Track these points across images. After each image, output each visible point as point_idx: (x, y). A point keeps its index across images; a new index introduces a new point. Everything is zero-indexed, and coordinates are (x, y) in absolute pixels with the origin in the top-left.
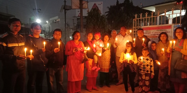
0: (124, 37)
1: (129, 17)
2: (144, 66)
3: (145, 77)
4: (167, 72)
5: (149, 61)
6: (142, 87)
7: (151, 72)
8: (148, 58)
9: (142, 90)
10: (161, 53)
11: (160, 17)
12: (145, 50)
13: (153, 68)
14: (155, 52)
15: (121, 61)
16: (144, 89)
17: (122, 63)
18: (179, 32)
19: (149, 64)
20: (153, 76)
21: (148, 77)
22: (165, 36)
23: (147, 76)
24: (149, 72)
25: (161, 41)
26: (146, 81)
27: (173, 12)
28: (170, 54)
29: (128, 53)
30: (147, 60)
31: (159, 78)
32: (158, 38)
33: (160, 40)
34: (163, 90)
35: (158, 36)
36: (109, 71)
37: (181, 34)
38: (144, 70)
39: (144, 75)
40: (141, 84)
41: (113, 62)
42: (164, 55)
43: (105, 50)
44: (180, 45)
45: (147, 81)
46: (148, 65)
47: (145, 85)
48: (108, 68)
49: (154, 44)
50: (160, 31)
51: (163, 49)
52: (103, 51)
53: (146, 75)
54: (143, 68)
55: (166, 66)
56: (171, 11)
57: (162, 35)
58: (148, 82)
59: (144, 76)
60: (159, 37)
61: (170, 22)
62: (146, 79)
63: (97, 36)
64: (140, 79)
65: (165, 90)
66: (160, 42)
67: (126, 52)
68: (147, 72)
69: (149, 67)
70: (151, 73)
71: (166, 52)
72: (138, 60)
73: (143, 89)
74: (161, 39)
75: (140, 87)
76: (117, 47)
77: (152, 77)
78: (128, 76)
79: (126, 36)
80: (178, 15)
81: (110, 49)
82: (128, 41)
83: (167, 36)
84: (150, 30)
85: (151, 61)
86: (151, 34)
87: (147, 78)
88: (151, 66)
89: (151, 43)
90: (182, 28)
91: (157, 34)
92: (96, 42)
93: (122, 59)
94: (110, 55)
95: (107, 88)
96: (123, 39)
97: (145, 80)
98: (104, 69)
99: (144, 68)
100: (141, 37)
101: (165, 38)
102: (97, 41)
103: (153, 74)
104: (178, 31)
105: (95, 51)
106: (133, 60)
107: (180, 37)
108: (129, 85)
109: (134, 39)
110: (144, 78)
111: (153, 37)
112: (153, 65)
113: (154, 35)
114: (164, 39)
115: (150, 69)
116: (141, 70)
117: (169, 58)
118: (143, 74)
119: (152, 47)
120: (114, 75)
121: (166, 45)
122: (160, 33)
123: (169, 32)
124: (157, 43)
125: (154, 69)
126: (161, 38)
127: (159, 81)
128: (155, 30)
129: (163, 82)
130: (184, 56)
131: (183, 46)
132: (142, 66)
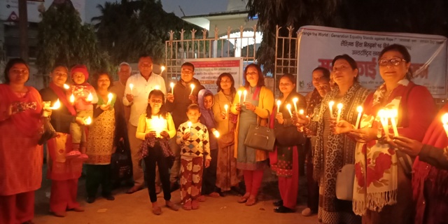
0: (147, 80)
1: (153, 37)
2: (191, 141)
3: (193, 166)
5: (201, 132)
6: (185, 187)
7: (205, 154)
8: (199, 125)
9: (185, 196)
10: (221, 115)
11: (219, 42)
12: (194, 107)
13: (208, 145)
14: (211, 111)
15: (141, 134)
16: (189, 193)
17: (144, 139)
18: (251, 74)
19: (201, 138)
20: (209, 162)
21: (198, 166)
22: (229, 80)
23: (197, 164)
24: (201, 155)
25: (223, 91)
26: (194, 175)
27: (241, 35)
28: (237, 115)
29: (155, 115)
30: (198, 129)
32: (216, 84)
33: (220, 89)
34: (225, 189)
35: (216, 80)
36: (110, 160)
37: (255, 77)
38: (191, 152)
39: (190, 161)
40: (184, 181)
41: (122, 139)
42: (226, 118)
43: (102, 111)
44: (254, 97)
45: (196, 173)
46: (198, 141)
47: (193, 184)
48: (109, 153)
49: (209, 98)
50: (220, 70)
51: (226, 107)
52: (97, 112)
53: (195, 161)
56: (239, 33)
57: (224, 79)
58: (198, 176)
59: (191, 164)
60: (218, 83)
61: (238, 54)
62: (194, 171)
63: (79, 74)
64: (183, 171)
65: (229, 189)
66: (221, 92)
68: (196, 156)
69: (201, 143)
70: (204, 157)
71: (230, 113)
73: (187, 193)
74: (222, 87)
75: (183, 189)
76: (132, 103)
77: (208, 165)
78: (157, 169)
79: (151, 77)
80: (251, 42)
81: (114, 107)
83: (232, 81)
84: (200, 67)
85: (205, 132)
86: (203, 76)
87: (197, 168)
88: (205, 143)
89: (203, 94)
90: (257, 66)
91: (214, 78)
92: (76, 90)
93: (142, 130)
94: (114, 121)
95: (105, 202)
96: (145, 85)
97: (192, 172)
98: (100, 156)
99: (192, 146)
100: (186, 80)
101: (229, 85)
102: (80, 88)
103: (209, 157)
104: (250, 70)
105: (73, 112)
106: (166, 130)
107: (253, 83)
109: (172, 85)
110: (190, 168)
111: (207, 83)
112: (208, 140)
113: (209, 78)
114: (226, 86)
115: (204, 148)
116: (184, 151)
117: (235, 125)
118: (188, 160)
119: (205, 104)
120: (123, 169)
121: (230, 98)
122: (218, 76)
123: (236, 73)
124: (214, 94)
125: (210, 147)
126: (222, 84)
127: (218, 172)
128: (211, 68)
129: (225, 174)
130: (261, 119)
131: (258, 100)
132: (187, 143)
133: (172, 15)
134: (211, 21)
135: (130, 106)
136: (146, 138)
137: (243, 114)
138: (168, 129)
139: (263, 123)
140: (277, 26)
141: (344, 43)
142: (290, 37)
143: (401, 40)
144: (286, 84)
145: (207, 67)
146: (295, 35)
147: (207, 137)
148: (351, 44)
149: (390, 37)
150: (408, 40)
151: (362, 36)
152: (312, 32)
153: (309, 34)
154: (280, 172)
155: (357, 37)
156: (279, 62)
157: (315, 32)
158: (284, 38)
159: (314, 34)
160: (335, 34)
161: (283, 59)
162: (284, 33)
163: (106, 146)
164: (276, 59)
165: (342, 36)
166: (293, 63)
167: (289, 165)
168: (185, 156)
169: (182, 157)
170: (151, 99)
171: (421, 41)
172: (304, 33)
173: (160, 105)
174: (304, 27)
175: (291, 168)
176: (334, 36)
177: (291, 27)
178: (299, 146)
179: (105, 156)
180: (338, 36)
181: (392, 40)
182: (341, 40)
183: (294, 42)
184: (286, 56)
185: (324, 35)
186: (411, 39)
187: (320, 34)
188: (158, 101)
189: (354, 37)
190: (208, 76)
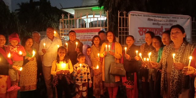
2: (81, 74)
3: (83, 87)
5: (86, 68)
7: (89, 80)
10: (96, 59)
14: (89, 57)
15: (54, 72)
17: (56, 75)
18: (110, 36)
20: (91, 84)
21: (85, 87)
23: (84, 87)
24: (87, 81)
25: (95, 45)
26: (83, 93)
29: (61, 61)
30: (84, 67)
38: (81, 80)
39: (81, 85)
40: (78, 96)
41: (41, 74)
42: (99, 60)
43: (29, 61)
46: (85, 73)
47: (83, 97)
48: (35, 83)
50: (89, 34)
52: (26, 61)
53: (84, 85)
54: (80, 77)
55: (100, 71)
58: (85, 93)
62: (83, 90)
63: (15, 41)
64: (78, 91)
68: (84, 82)
72: (74, 69)
76: (45, 53)
77: (90, 86)
79: (54, 39)
82: (58, 46)
84: (79, 32)
85: (88, 68)
86: (81, 37)
87: (85, 88)
88: (88, 74)
92: (12, 49)
93: (55, 70)
94: (36, 65)
96: (51, 43)
97: (82, 91)
98: (30, 86)
99: (81, 77)
100: (73, 40)
102: (15, 48)
103: (91, 82)
104: (109, 34)
107: (111, 41)
110: (81, 89)
112: (89, 73)
113: (84, 38)
115: (88, 77)
116: (78, 80)
117: (102, 63)
118: (80, 85)
121: (99, 49)
125: (91, 76)
127: (94, 88)
128: (85, 33)
129: (97, 89)
132: (79, 75)
136: (57, 75)
138: (69, 68)
140: (119, 11)
141: (149, 19)
142: (125, 17)
143: (173, 18)
145: (83, 32)
146: (127, 16)
147: (89, 71)
148: (152, 20)
149: (168, 17)
150: (176, 18)
151: (156, 16)
152: (135, 14)
153: (133, 15)
154: (127, 86)
155: (155, 17)
157: (136, 14)
158: (122, 17)
159: (135, 15)
160: (145, 15)
161: (122, 28)
162: (122, 14)
163: (33, 79)
164: (119, 28)
165: (148, 16)
166: (127, 30)
167: (132, 83)
168: (79, 83)
169: (77, 83)
170: (59, 52)
171: (181, 18)
172: (131, 15)
173: (64, 55)
174: (131, 12)
175: (133, 85)
176: (145, 16)
177: (125, 12)
179: (33, 85)
180: (147, 16)
181: (169, 18)
182: (147, 18)
183: (127, 20)
184: (123, 26)
185: (140, 15)
186: (177, 17)
187: (138, 15)
188: (64, 53)
189: (153, 17)
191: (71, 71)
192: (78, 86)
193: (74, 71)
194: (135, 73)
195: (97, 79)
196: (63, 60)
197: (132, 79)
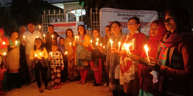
1: (38, 12)
3: (56, 70)
4: (74, 63)
5: (59, 55)
6: (54, 80)
7: (61, 64)
8: (58, 52)
9: (54, 83)
10: (68, 47)
12: (54, 45)
13: (62, 60)
14: (63, 46)
15: (31, 58)
16: (56, 82)
17: (33, 60)
18: (80, 29)
19: (59, 58)
20: (63, 68)
21: (59, 70)
22: (71, 32)
25: (68, 36)
27: (76, 12)
28: (75, 47)
29: (38, 49)
30: (57, 54)
31: (68, 69)
33: (67, 36)
34: (72, 79)
36: (18, 71)
37: (82, 30)
38: (55, 64)
39: (55, 68)
40: (53, 77)
42: (71, 48)
44: (82, 39)
45: (58, 73)
46: (58, 59)
47: (57, 78)
48: (17, 68)
49: (62, 40)
50: (67, 27)
51: (70, 44)
53: (57, 68)
54: (53, 62)
55: (73, 58)
57: (68, 31)
58: (59, 74)
61: (78, 20)
64: (52, 73)
65: (74, 79)
67: (35, 49)
68: (57, 66)
69: (59, 60)
70: (61, 66)
72: (49, 56)
73: (55, 82)
74: (68, 35)
76: (26, 44)
77: (63, 69)
80: (80, 15)
81: (19, 47)
84: (58, 26)
85: (61, 55)
86: (60, 30)
87: (59, 71)
88: (61, 60)
91: (65, 31)
93: (32, 56)
96: (32, 36)
97: (57, 73)
98: (13, 69)
99: (55, 62)
101: (71, 34)
103: (63, 66)
104: (80, 27)
106: (44, 56)
108: (41, 81)
109: (44, 36)
110: (55, 71)
111: (62, 33)
112: (62, 59)
113: (63, 31)
114: (70, 34)
115: (60, 62)
116: (52, 64)
117: (75, 51)
118: (54, 68)
119: (60, 43)
121: (72, 40)
123: (74, 29)
124: (64, 38)
125: (64, 62)
126: (68, 34)
127: (69, 71)
128: (63, 27)
129: (71, 72)
130: (86, 48)
131: (84, 40)
132: (53, 61)
133: (46, 2)
134: (64, 5)
135: (25, 46)
137: (78, 46)
138: (45, 55)
139: (87, 49)
140: (91, 8)
141: (119, 15)
142: (97, 13)
143: (141, 13)
144: (96, 33)
145: (62, 26)
146: (98, 12)
147: (62, 58)
148: (121, 15)
149: (136, 12)
150: (143, 13)
151: (125, 12)
152: (105, 10)
153: (104, 11)
154: (94, 69)
155: (124, 12)
156: (93, 23)
157: (107, 10)
158: (94, 13)
159: (106, 11)
160: (115, 11)
161: (94, 22)
162: (94, 11)
163: (16, 64)
164: (91, 22)
165: (118, 12)
166: (99, 24)
167: (98, 66)
168: (53, 66)
169: (51, 67)
170: (36, 42)
171: (148, 13)
172: (103, 11)
173: (40, 44)
174: (102, 8)
175: (99, 68)
176: (115, 12)
177: (97, 8)
178: (102, 58)
179: (15, 69)
180: (116, 12)
181: (137, 13)
182: (117, 14)
183: (98, 15)
184: (95, 21)
185: (110, 12)
186: (144, 12)
187: (109, 11)
188: (39, 43)
189: (122, 12)
190: (62, 30)
191: (46, 57)
192: (53, 69)
193: (48, 57)
194: (100, 59)
195: (71, 64)
196: (39, 49)
197: (98, 64)
